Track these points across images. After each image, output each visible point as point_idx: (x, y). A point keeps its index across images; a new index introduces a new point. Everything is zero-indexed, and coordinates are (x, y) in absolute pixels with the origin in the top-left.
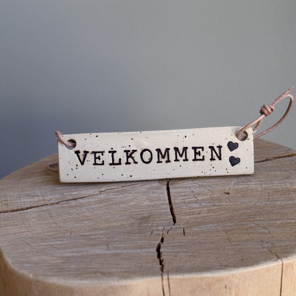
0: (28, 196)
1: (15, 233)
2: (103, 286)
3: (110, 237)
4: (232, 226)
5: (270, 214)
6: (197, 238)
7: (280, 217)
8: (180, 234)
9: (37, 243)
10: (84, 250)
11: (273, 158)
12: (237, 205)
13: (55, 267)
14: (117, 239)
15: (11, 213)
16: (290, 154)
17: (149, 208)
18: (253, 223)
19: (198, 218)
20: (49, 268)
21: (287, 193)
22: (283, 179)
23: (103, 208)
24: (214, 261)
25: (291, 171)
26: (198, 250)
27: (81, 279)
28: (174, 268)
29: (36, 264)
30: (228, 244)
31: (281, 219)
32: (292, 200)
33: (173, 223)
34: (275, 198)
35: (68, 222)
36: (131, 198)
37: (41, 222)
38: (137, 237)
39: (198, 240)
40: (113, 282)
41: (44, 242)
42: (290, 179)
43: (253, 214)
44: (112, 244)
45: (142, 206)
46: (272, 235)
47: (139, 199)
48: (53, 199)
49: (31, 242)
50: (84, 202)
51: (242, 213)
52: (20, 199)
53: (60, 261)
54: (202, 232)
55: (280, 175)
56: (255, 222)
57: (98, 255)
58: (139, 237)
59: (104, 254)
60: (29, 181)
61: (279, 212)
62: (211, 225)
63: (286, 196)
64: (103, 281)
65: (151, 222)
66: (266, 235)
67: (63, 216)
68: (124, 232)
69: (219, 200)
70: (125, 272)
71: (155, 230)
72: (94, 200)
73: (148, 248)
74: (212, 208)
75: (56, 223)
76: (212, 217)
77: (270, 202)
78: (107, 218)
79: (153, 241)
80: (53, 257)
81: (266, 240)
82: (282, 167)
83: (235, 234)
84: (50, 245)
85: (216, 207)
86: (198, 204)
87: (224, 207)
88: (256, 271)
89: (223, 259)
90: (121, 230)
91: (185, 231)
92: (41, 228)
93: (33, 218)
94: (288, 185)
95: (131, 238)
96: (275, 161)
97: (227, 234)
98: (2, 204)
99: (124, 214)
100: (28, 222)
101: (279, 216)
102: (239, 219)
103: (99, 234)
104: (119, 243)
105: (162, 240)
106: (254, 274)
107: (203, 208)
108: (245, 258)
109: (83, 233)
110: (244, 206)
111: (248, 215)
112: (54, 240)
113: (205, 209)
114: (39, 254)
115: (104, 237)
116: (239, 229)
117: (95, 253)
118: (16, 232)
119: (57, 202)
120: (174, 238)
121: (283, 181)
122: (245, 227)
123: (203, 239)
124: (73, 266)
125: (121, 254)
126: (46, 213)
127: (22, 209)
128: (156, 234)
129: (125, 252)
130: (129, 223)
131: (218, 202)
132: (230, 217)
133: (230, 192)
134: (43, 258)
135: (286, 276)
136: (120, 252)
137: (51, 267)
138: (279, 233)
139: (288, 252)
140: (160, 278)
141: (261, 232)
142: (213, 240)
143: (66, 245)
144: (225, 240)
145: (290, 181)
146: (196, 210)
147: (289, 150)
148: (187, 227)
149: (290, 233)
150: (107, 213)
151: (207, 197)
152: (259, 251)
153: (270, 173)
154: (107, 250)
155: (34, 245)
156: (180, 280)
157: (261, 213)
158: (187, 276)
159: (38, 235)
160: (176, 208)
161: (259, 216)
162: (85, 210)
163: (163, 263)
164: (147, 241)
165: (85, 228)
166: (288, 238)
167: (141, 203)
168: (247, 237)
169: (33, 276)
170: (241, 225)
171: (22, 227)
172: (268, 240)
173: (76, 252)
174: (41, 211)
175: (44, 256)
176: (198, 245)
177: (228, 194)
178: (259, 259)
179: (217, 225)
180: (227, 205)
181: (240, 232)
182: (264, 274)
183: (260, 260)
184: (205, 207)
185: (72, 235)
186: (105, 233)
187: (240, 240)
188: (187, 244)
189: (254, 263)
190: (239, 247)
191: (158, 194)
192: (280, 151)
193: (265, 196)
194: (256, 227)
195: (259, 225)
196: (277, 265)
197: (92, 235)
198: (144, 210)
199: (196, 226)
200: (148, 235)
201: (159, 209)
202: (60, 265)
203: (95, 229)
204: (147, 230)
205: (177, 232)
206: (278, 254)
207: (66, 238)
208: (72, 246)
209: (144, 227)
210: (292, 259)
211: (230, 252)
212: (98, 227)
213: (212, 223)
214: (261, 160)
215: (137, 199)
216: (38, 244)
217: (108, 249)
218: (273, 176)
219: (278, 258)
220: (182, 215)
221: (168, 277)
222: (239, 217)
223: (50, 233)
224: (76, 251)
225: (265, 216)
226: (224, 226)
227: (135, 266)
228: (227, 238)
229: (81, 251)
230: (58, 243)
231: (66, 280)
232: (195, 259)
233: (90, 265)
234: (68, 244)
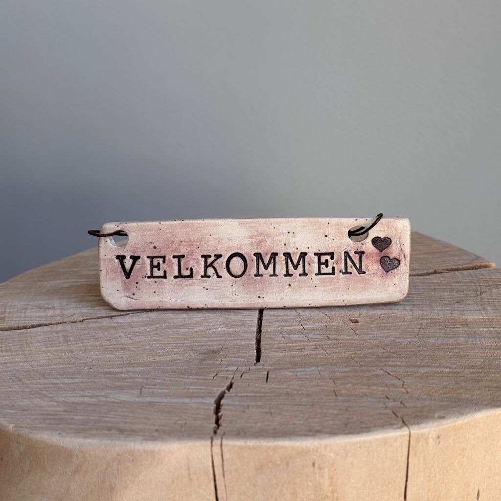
0: (40, 307)
1: (5, 363)
2: (117, 449)
3: (150, 378)
4: (347, 372)
5: (414, 358)
6: (285, 387)
7: (428, 363)
8: (260, 380)
9: (33, 380)
10: (103, 394)
11: (447, 270)
12: (366, 340)
13: (52, 417)
14: (158, 381)
15: (6, 333)
16: (477, 266)
17: (223, 337)
18: (381, 369)
19: (297, 356)
20: (42, 417)
21: (451, 327)
22: (450, 304)
23: (151, 333)
24: (301, 422)
25: (469, 293)
26: (281, 404)
27: (85, 437)
28: (234, 429)
29: (23, 410)
30: (331, 399)
31: (429, 366)
32: (456, 337)
33: (255, 362)
34: (429, 333)
35: (90, 351)
36: (198, 319)
37: (49, 349)
38: (191, 380)
39: (286, 390)
40: (132, 444)
41: (46, 378)
42: (463, 304)
43: (386, 356)
44: (149, 388)
45: (212, 334)
46: (406, 389)
47: (211, 322)
48: (77, 315)
49: (25, 378)
50: (124, 321)
51: (368, 353)
52: (25, 312)
53: (61, 409)
54: (295, 379)
55: (448, 298)
56: (385, 369)
57: (122, 403)
58: (194, 380)
59: (132, 402)
60: (49, 285)
61: (428, 355)
62: (314, 368)
63: (448, 330)
64: (117, 442)
65: (220, 359)
66: (396, 389)
67: (85, 341)
68: (174, 370)
69: (338, 330)
70: (157, 430)
71: (222, 371)
72: (140, 320)
73: (202, 397)
74: (323, 343)
75: (71, 352)
76: (319, 357)
77: (420, 338)
78: (152, 348)
79: (215, 387)
80: (52, 401)
81: (394, 397)
82: (456, 286)
83: (347, 384)
84: (52, 384)
85: (329, 342)
86: (302, 335)
87: (343, 343)
88: (364, 442)
89: (317, 420)
90: (169, 368)
91: (269, 376)
92: (47, 358)
93: (39, 342)
94: (456, 315)
95: (181, 381)
96: (447, 275)
97: (335, 384)
99: (182, 343)
100: (29, 347)
101: (427, 361)
102: (361, 361)
103: (133, 372)
104: (161, 387)
105: (230, 386)
106: (360, 447)
107: (309, 341)
108: (351, 421)
109: (109, 368)
110: (375, 342)
111: (378, 357)
112: (61, 376)
113: (312, 344)
114: (32, 396)
115: (140, 376)
116: (357, 376)
117: (119, 400)
118: (7, 361)
119: (81, 319)
120: (248, 385)
121: (449, 307)
122: (367, 374)
123: (294, 390)
124: (80, 417)
125: (158, 404)
126: (60, 335)
127: (26, 328)
128: (223, 377)
129: (165, 400)
130: (185, 358)
131: (334, 335)
132: (348, 358)
133: (359, 319)
134: (36, 402)
135: (415, 454)
136: (157, 401)
137: (45, 417)
138: (419, 387)
139: (422, 416)
140: (209, 443)
141: (389, 384)
142: (310, 391)
143: (78, 385)
144: (329, 392)
145: (461, 307)
146: (297, 344)
147: (477, 259)
148: (275, 369)
149: (436, 388)
150: (155, 340)
151: (321, 326)
152: (378, 411)
153: (433, 294)
154: (138, 397)
155: (28, 382)
156: (240, 448)
157: (400, 355)
158: (251, 443)
159: (39, 368)
160: (266, 339)
161: (394, 359)
162: (122, 335)
163: (220, 422)
164: (204, 386)
165: (115, 361)
166: (430, 396)
167: (212, 329)
168: (365, 390)
169: (13, 427)
170: (362, 371)
171: (18, 355)
172: (398, 397)
173: (91, 397)
174: (53, 332)
175: (38, 400)
176: (282, 398)
177: (355, 323)
178: (372, 425)
179: (323, 369)
180: (348, 340)
181: (357, 382)
182: (378, 449)
183: (375, 426)
184: (313, 340)
185: (91, 370)
186: (142, 370)
187: (353, 393)
188: (267, 395)
189: (364, 429)
190: (347, 404)
191: (243, 317)
192: (462, 260)
193: (415, 328)
194: (383, 376)
195: (390, 373)
196: (401, 436)
197: (122, 373)
198: (215, 339)
199: (289, 368)
200: (209, 378)
201: (239, 340)
202: (60, 415)
203: (130, 364)
204: (210, 370)
205: (256, 376)
206: (405, 420)
207: (80, 375)
208: (86, 387)
209: (208, 365)
210: (426, 428)
211: (331, 411)
212: (135, 360)
213: (315, 366)
214: (426, 272)
215: (208, 322)
216: (34, 381)
217: (141, 394)
218: (437, 298)
219: (405, 424)
220: (272, 351)
221: (221, 442)
222: (361, 359)
223: (58, 366)
224: (90, 394)
225: (403, 361)
226: (334, 371)
227: (175, 423)
228: (333, 389)
229: (98, 396)
230: (66, 382)
231: (62, 437)
232: (271, 419)
233: (106, 417)
234: (80, 384)
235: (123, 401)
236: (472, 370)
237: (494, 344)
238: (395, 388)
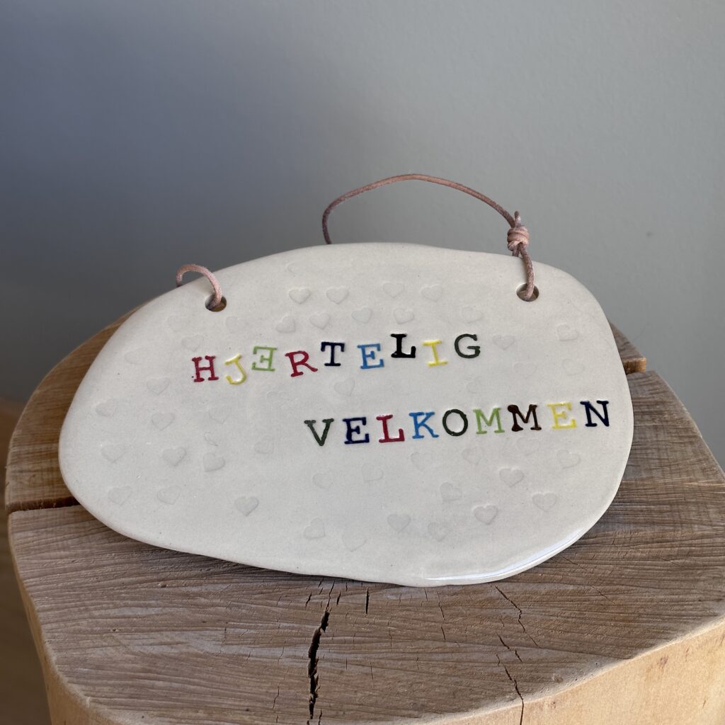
1: (65, 571)
3: (234, 605)
6: (387, 621)
8: (360, 608)
9: (102, 608)
10: (183, 638)
13: (130, 682)
14: (244, 611)
18: (497, 588)
20: (119, 682)
24: (406, 691)
28: (332, 705)
29: (98, 668)
30: (439, 647)
31: (551, 580)
37: (113, 544)
38: (281, 609)
41: (116, 607)
44: (234, 627)
46: (522, 625)
49: (92, 605)
53: (139, 666)
54: (399, 606)
57: (206, 656)
58: (284, 610)
59: (217, 655)
66: (511, 625)
68: (261, 590)
70: (248, 710)
71: (316, 591)
73: (295, 645)
79: (308, 623)
80: (128, 653)
83: (458, 616)
84: (124, 617)
88: (474, 720)
89: (422, 686)
90: (255, 584)
91: (369, 601)
92: (112, 561)
95: (270, 611)
97: (443, 616)
98: (42, 479)
101: (549, 570)
104: (247, 624)
105: (325, 624)
108: (459, 688)
112: (133, 602)
114: (104, 644)
116: (468, 601)
117: (202, 651)
118: (66, 567)
122: (480, 597)
123: (398, 627)
124: (161, 684)
125: (246, 658)
128: (317, 603)
129: (253, 652)
134: (110, 655)
136: (245, 653)
137: (124, 682)
138: (538, 621)
139: (538, 677)
141: (504, 616)
143: (153, 620)
144: (437, 631)
148: (376, 586)
149: (556, 623)
152: (490, 670)
154: (222, 645)
155: (96, 613)
163: (316, 689)
164: (296, 622)
168: (477, 627)
169: (90, 703)
171: (78, 555)
173: (169, 644)
175: (112, 650)
176: (385, 645)
178: (483, 695)
181: (468, 612)
183: (485, 698)
185: (165, 589)
186: (224, 589)
189: (473, 703)
190: (456, 657)
194: (498, 601)
195: (506, 595)
196: (514, 708)
197: (200, 595)
200: (301, 605)
202: (139, 678)
205: (354, 602)
206: (519, 684)
207: (154, 599)
210: (541, 697)
211: (438, 670)
216: (103, 612)
217: (226, 639)
219: (518, 693)
224: (169, 640)
228: (441, 625)
229: (178, 643)
230: (139, 613)
231: (146, 722)
232: (372, 684)
233: (189, 683)
234: (157, 618)
235: (208, 652)
236: (598, 587)
237: (629, 535)
238: (510, 623)
